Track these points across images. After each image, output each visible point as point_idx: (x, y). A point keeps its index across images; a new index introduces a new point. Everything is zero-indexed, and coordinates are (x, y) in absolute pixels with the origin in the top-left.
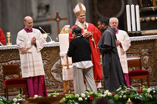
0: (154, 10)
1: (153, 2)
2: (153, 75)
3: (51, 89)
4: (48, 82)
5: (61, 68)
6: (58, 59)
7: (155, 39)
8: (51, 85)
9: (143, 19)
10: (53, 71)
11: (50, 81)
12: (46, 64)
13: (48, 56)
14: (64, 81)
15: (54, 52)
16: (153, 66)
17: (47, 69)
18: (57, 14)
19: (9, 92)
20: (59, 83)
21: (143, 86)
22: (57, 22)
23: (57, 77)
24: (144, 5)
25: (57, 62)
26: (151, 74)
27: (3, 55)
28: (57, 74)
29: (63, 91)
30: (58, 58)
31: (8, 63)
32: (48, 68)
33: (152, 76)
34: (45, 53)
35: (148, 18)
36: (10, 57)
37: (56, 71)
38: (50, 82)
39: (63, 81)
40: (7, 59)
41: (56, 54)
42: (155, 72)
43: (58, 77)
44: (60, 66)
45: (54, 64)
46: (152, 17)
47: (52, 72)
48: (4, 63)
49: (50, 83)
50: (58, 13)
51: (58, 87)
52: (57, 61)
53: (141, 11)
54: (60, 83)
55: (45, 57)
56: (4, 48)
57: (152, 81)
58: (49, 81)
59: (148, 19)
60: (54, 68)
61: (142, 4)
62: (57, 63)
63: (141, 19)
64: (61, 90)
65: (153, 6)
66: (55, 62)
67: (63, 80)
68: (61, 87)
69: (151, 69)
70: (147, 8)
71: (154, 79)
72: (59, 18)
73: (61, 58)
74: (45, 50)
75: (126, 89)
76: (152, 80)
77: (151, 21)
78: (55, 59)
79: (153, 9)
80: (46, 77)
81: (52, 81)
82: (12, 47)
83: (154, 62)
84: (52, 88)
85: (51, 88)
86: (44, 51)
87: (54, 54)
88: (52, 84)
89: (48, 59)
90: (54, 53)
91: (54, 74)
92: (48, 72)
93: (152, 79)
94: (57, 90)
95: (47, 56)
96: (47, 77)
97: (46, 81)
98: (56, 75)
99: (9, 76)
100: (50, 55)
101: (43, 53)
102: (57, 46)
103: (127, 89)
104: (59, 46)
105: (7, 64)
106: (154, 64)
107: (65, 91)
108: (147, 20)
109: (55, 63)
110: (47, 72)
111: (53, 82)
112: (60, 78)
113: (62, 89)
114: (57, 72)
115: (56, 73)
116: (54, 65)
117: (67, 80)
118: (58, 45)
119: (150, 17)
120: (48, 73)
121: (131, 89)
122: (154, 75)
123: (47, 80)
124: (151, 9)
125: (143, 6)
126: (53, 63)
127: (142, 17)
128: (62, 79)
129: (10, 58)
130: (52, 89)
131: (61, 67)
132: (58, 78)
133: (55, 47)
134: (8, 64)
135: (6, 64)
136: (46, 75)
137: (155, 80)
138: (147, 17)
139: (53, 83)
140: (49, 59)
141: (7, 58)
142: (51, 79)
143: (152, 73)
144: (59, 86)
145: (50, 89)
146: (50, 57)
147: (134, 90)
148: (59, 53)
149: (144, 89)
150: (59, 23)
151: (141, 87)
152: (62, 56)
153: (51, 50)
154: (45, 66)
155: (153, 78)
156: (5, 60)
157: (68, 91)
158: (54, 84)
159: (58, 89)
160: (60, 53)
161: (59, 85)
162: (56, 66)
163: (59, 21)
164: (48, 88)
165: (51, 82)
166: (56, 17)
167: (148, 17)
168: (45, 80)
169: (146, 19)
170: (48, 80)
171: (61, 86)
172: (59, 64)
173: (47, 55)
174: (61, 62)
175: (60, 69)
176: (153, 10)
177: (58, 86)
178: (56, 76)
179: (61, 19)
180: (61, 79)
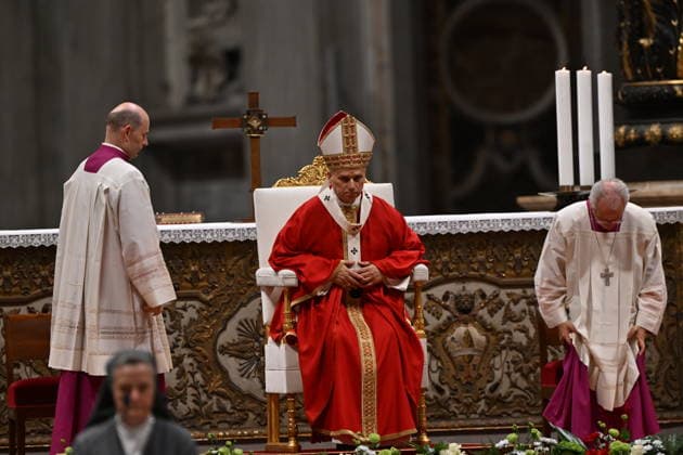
0: (680, 93)
1: (679, 57)
2: (661, 382)
3: (214, 428)
4: (204, 398)
5: (261, 336)
6: (250, 299)
7: (678, 223)
8: (215, 408)
9: (633, 131)
10: (224, 350)
11: (213, 393)
12: (196, 316)
13: (205, 283)
14: (271, 394)
15: (234, 264)
16: (663, 342)
17: (198, 341)
18: (254, 99)
19: (28, 434)
20: (249, 404)
21: (613, 431)
22: (249, 132)
23: (242, 376)
24: (639, 71)
25: (243, 309)
26: (656, 378)
27: (9, 273)
28: (242, 361)
29: (265, 441)
30: (250, 292)
31: (31, 306)
32: (206, 335)
33: (659, 386)
34: (193, 268)
35: (655, 129)
36: (38, 281)
37: (238, 348)
38: (211, 398)
39: (266, 393)
40: (27, 291)
41: (243, 274)
42: (671, 367)
43: (248, 377)
44: (257, 329)
45: (231, 317)
46: (672, 122)
47: (221, 352)
48: (12, 308)
49: (210, 403)
50: (257, 94)
51: (246, 420)
52: (244, 305)
53: (623, 96)
54: (255, 405)
55: (194, 287)
56: (14, 240)
57: (660, 407)
58: (206, 392)
59: (652, 134)
60: (230, 335)
61: (630, 66)
62: (242, 314)
63: (622, 130)
64: (256, 432)
65: (680, 74)
66: (238, 310)
67: (267, 390)
68: (259, 419)
69: (656, 353)
70: (651, 86)
71: (666, 399)
72: (260, 117)
73: (263, 294)
74: (194, 253)
75: (538, 441)
76: (657, 403)
77: (665, 139)
78: (238, 298)
79: (677, 88)
80: (193, 374)
81: (218, 394)
82: (52, 239)
83: (672, 325)
84: (219, 423)
85: (214, 422)
86: (191, 258)
87: (233, 276)
88: (219, 407)
89: (204, 296)
90: (231, 272)
91: (231, 364)
92: (204, 351)
93: (659, 399)
94: (243, 435)
95: (200, 280)
96: (198, 376)
97: (195, 392)
98: (238, 366)
99: (30, 365)
100: (213, 278)
101: (187, 267)
102: (248, 241)
103: (542, 439)
104: (256, 241)
105: (23, 311)
106: (667, 334)
107: (274, 439)
108: (648, 138)
109: (236, 312)
110: (196, 353)
111: (223, 396)
112: (256, 380)
113: (263, 431)
114: (243, 352)
115: (237, 357)
116: (233, 325)
117: (285, 391)
118: (251, 237)
119: (662, 123)
120: (205, 358)
121: (559, 440)
122: (666, 382)
123: (196, 389)
124: (666, 91)
125: (634, 73)
126: (226, 314)
127: (631, 125)
128: (264, 387)
129: (40, 287)
130: (220, 431)
131: (261, 332)
132: (245, 380)
133: (236, 242)
134: (31, 311)
135: (21, 313)
136: (195, 365)
137: (672, 405)
138: (650, 124)
139: (224, 402)
140: (211, 296)
141: (28, 286)
142: (216, 383)
143: (657, 372)
144: (251, 416)
145: (208, 426)
146: (213, 288)
147: (573, 448)
148: (254, 273)
149: (616, 445)
150: (258, 137)
151: (601, 435)
152: (265, 283)
153: (218, 256)
154: (192, 328)
155: (663, 393)
156: (16, 293)
157: (287, 440)
158: (228, 405)
159: (245, 429)
160: (257, 272)
161: (249, 410)
162: (239, 329)
163: (261, 132)
164: (202, 421)
165: (215, 398)
166: (248, 113)
167: (655, 123)
168: (191, 386)
169: (647, 133)
170: (202, 386)
171: (259, 415)
172: (252, 321)
173: (201, 276)
174: (261, 312)
175: (257, 340)
176: (676, 92)
177: (247, 415)
178: (240, 370)
179: (267, 123)
180: (260, 386)
